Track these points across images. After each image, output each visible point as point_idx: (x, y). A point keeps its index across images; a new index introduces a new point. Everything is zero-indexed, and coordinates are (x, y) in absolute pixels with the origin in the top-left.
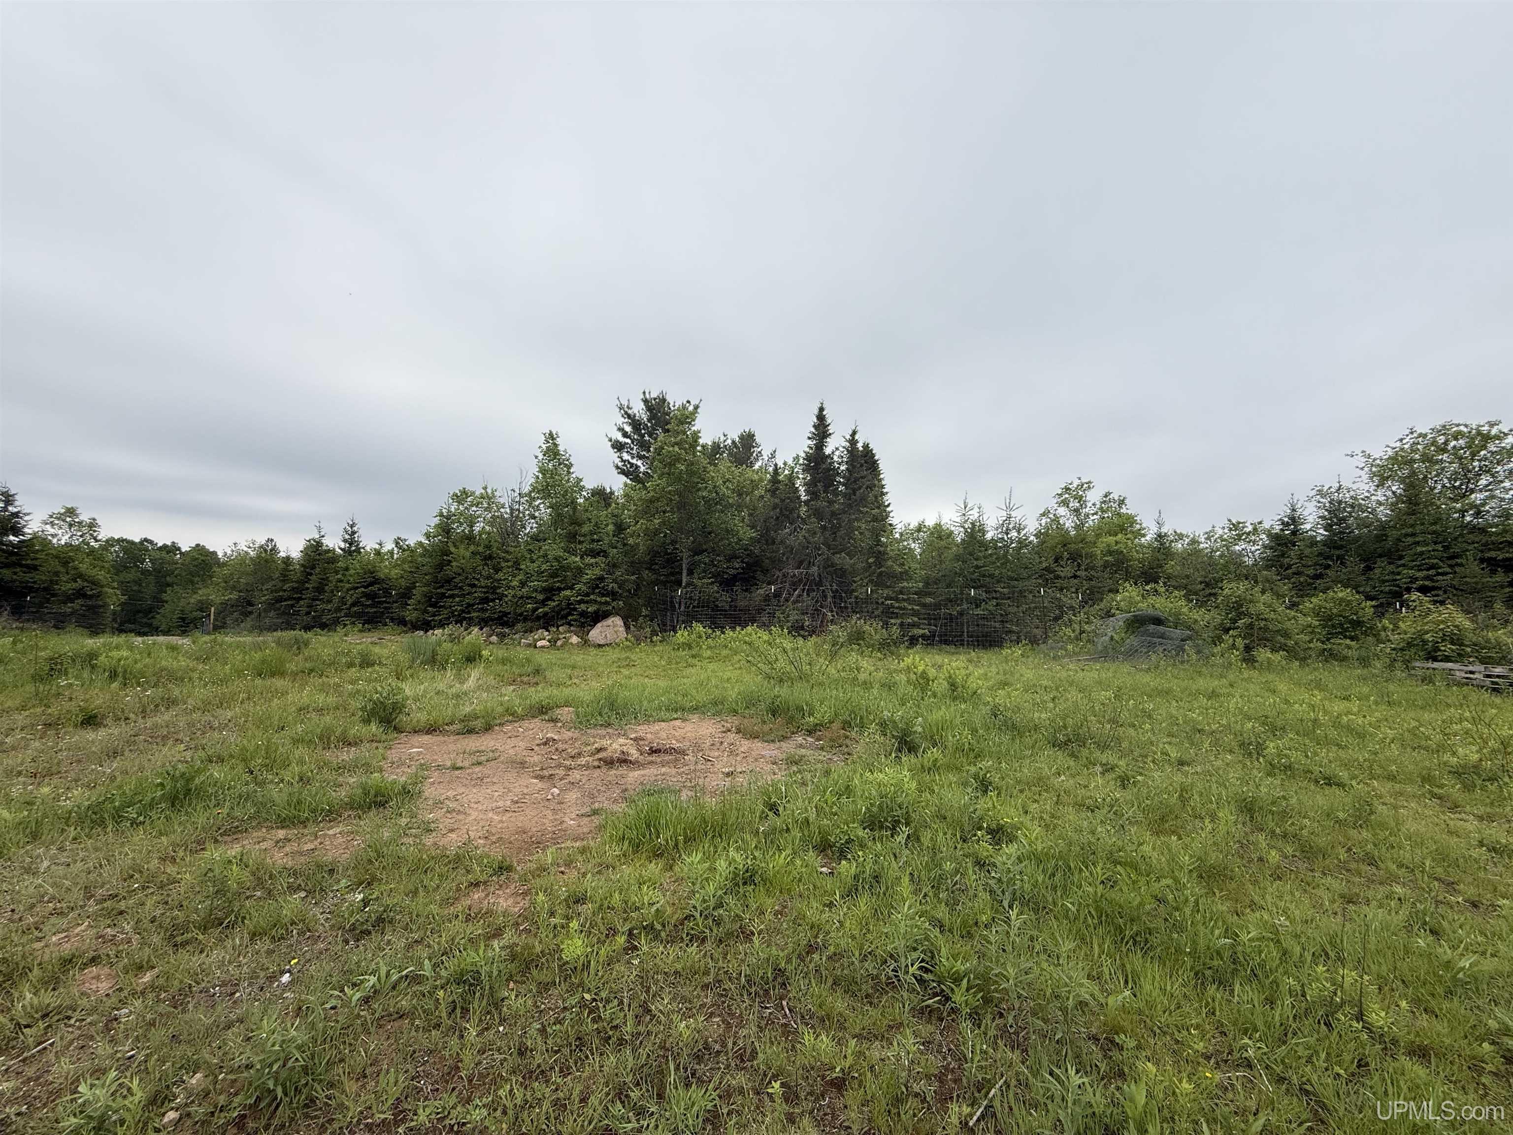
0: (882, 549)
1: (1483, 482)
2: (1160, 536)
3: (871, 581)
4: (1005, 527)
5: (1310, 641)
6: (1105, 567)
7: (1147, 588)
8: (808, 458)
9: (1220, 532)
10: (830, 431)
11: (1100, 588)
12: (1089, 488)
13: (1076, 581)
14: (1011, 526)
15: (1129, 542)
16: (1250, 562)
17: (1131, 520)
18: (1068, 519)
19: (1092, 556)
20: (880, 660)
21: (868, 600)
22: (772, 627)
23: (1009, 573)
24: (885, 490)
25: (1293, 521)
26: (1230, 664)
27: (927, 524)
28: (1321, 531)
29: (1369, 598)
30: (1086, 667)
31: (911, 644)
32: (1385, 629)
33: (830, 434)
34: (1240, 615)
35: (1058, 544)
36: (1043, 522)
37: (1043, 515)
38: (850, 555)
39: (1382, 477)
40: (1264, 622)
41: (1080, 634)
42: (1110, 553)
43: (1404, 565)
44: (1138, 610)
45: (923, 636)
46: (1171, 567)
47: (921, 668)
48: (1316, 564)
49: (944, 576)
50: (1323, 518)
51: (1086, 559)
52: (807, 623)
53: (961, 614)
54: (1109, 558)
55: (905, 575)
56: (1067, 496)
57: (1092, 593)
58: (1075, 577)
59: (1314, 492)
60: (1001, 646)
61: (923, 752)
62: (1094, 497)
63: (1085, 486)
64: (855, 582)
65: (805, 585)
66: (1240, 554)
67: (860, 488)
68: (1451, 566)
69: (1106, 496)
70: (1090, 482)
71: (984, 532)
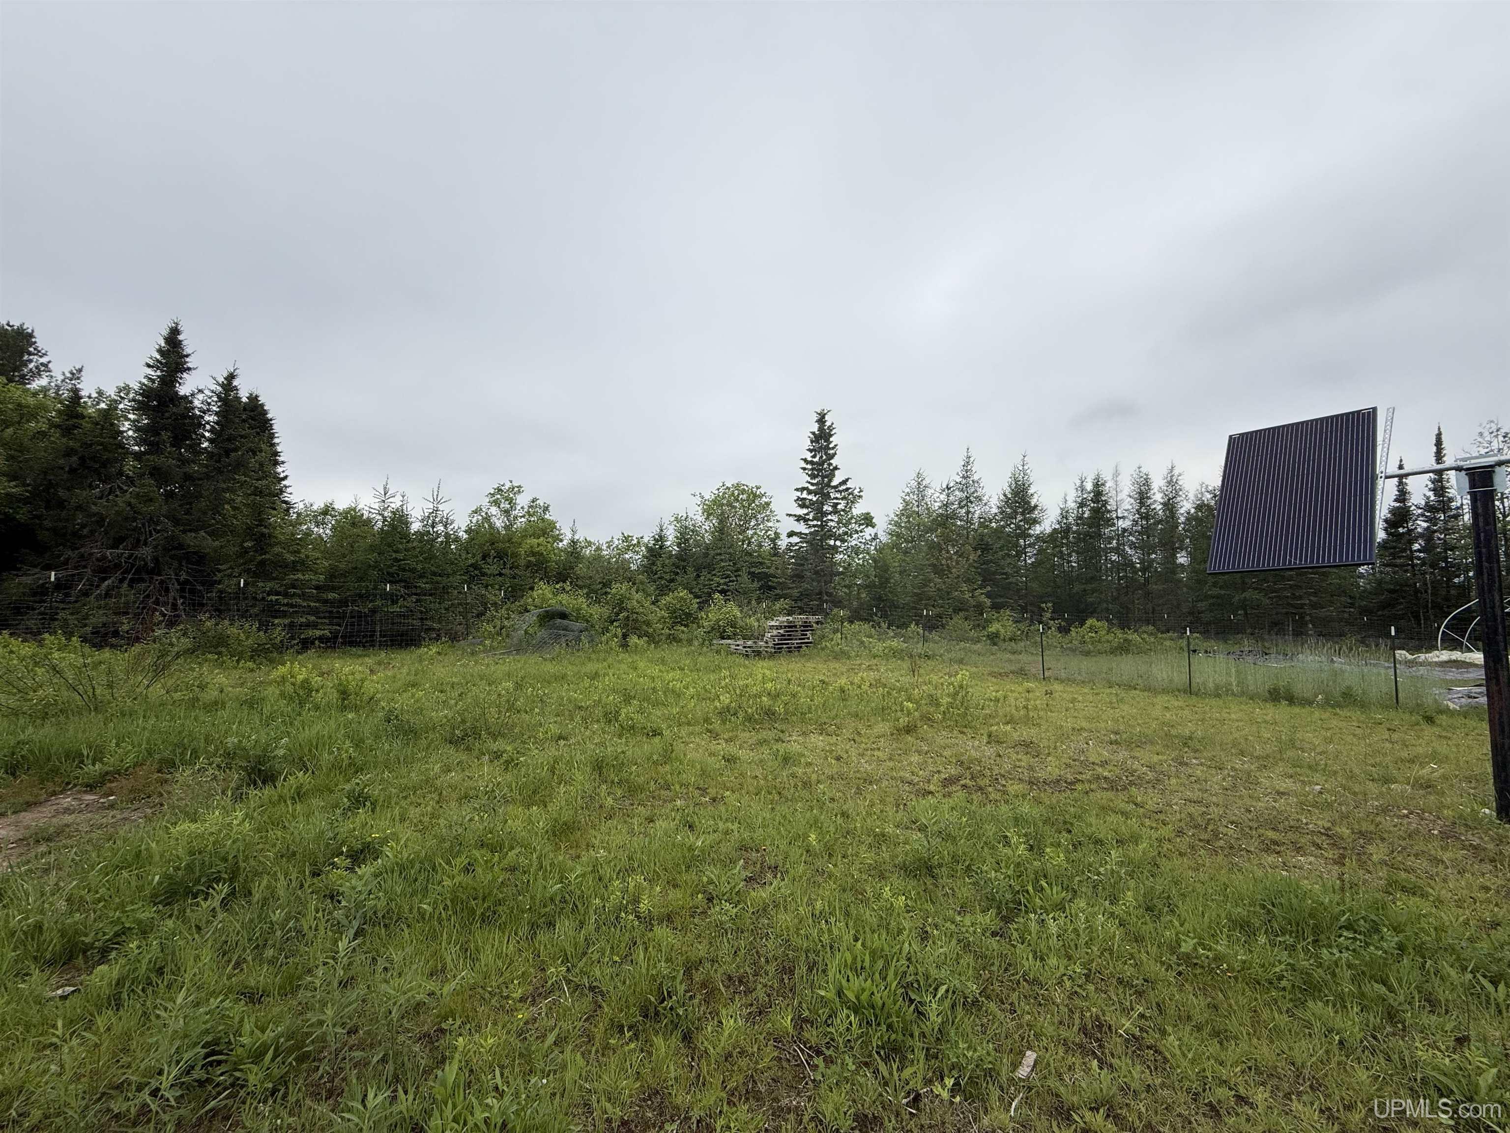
0: (266, 531)
1: (752, 524)
2: (574, 542)
3: (248, 571)
4: (431, 519)
5: (663, 629)
6: (528, 567)
7: (557, 586)
8: (146, 392)
9: (617, 542)
10: (189, 365)
11: (522, 585)
12: (519, 491)
13: (500, 579)
14: (437, 520)
15: (549, 545)
16: (633, 567)
17: (552, 525)
18: (499, 519)
19: (515, 555)
20: (252, 670)
21: (240, 594)
22: (46, 635)
23: (433, 569)
24: (280, 459)
25: (660, 538)
26: (611, 649)
27: (336, 507)
28: (675, 548)
29: (696, 597)
30: (501, 661)
31: (302, 648)
32: (702, 618)
33: (189, 369)
34: (622, 610)
35: (487, 542)
36: (474, 520)
37: (475, 512)
38: (213, 534)
39: (708, 513)
40: (635, 615)
41: (501, 629)
42: (533, 554)
43: (715, 575)
44: (549, 606)
45: (321, 639)
46: (581, 569)
47: (300, 678)
48: (671, 572)
49: (356, 568)
50: (677, 537)
51: (512, 558)
52: (126, 627)
53: (374, 611)
54: (532, 559)
55: (301, 565)
56: (499, 496)
57: (513, 590)
58: (500, 574)
59: (673, 519)
60: (418, 645)
61: (285, 780)
62: (522, 501)
63: (516, 489)
64: (219, 571)
65: (127, 572)
66: (629, 562)
67: (236, 450)
68: (736, 576)
69: (533, 502)
70: (519, 487)
71: (407, 524)
